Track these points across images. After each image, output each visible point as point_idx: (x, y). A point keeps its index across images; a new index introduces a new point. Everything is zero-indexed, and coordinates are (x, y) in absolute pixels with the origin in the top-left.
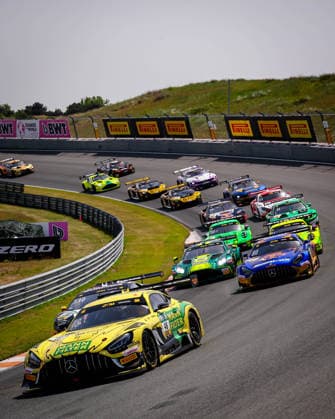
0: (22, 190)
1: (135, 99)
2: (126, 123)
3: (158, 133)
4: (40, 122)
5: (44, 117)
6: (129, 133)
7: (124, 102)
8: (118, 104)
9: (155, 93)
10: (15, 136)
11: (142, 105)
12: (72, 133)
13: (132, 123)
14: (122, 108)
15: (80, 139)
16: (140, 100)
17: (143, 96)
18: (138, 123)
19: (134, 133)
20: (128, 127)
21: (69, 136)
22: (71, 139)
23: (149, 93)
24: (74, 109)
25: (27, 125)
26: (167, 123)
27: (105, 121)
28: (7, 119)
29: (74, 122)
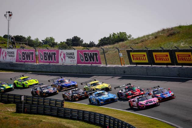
0: (62, 105)
1: (152, 34)
2: (145, 53)
3: (170, 61)
4: (78, 51)
5: (81, 48)
6: (147, 61)
7: (144, 36)
8: (139, 39)
9: (168, 30)
10: (58, 63)
11: (158, 39)
12: (103, 61)
13: (150, 53)
14: (142, 41)
15: (108, 66)
16: (156, 36)
17: (159, 32)
18: (154, 54)
19: (152, 62)
20: (146, 57)
22: (102, 65)
23: (164, 30)
24: (104, 42)
25: (68, 54)
26: (177, 53)
27: (129, 52)
28: (52, 49)
29: (104, 53)
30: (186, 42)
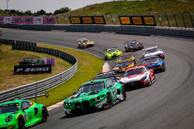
0: (36, 45)
1: (82, 8)
2: (78, 18)
3: (91, 22)
4: (43, 18)
5: (45, 16)
6: (79, 22)
7: (78, 9)
8: (75, 10)
9: (90, 6)
10: (33, 23)
11: (85, 11)
12: (56, 22)
13: (81, 18)
14: (77, 12)
15: (59, 25)
16: (84, 9)
17: (85, 7)
18: (83, 18)
20: (79, 20)
21: (55, 23)
22: (56, 25)
23: (88, 6)
24: (57, 12)
25: (38, 19)
26: (95, 18)
27: (70, 17)
28: (30, 16)
29: (57, 18)
30: (100, 12)
